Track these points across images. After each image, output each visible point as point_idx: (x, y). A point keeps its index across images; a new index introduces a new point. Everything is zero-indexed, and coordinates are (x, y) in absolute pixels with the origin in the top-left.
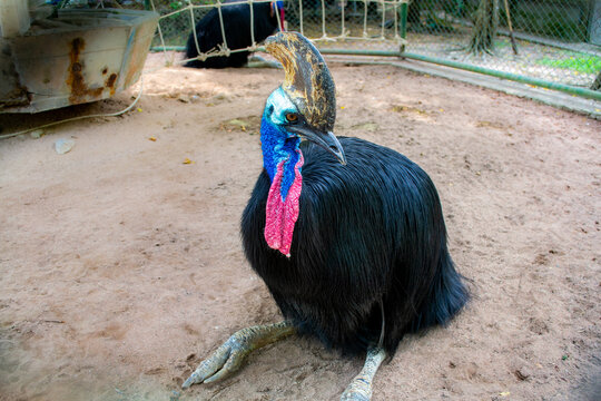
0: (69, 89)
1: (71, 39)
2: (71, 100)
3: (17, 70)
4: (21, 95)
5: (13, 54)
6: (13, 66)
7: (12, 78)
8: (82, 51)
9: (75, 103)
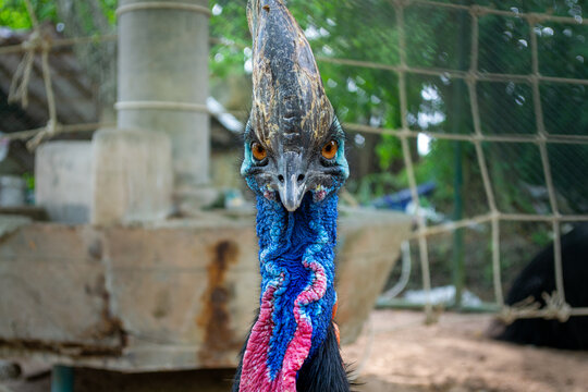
0: (199, 335)
1: (214, 240)
2: (202, 356)
3: (109, 286)
4: (111, 334)
5: (106, 258)
6: (102, 280)
7: (98, 301)
8: (231, 266)
9: (210, 364)
